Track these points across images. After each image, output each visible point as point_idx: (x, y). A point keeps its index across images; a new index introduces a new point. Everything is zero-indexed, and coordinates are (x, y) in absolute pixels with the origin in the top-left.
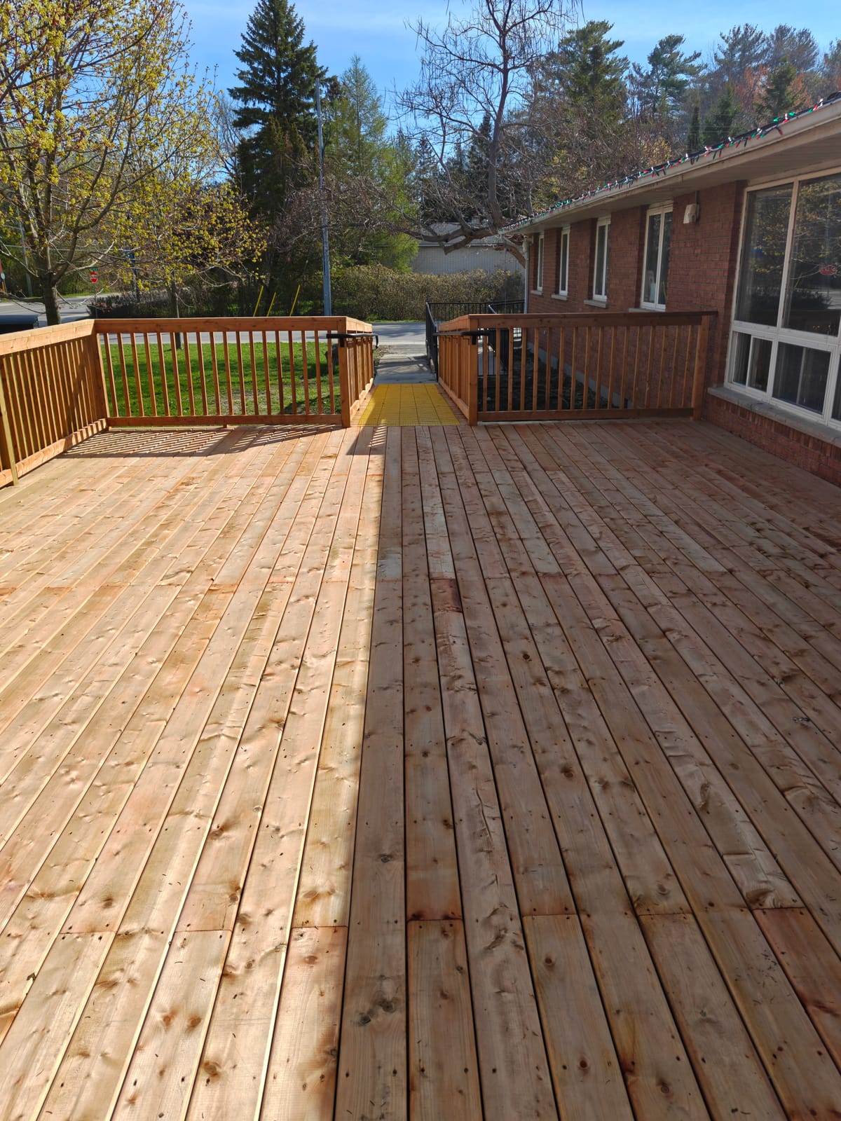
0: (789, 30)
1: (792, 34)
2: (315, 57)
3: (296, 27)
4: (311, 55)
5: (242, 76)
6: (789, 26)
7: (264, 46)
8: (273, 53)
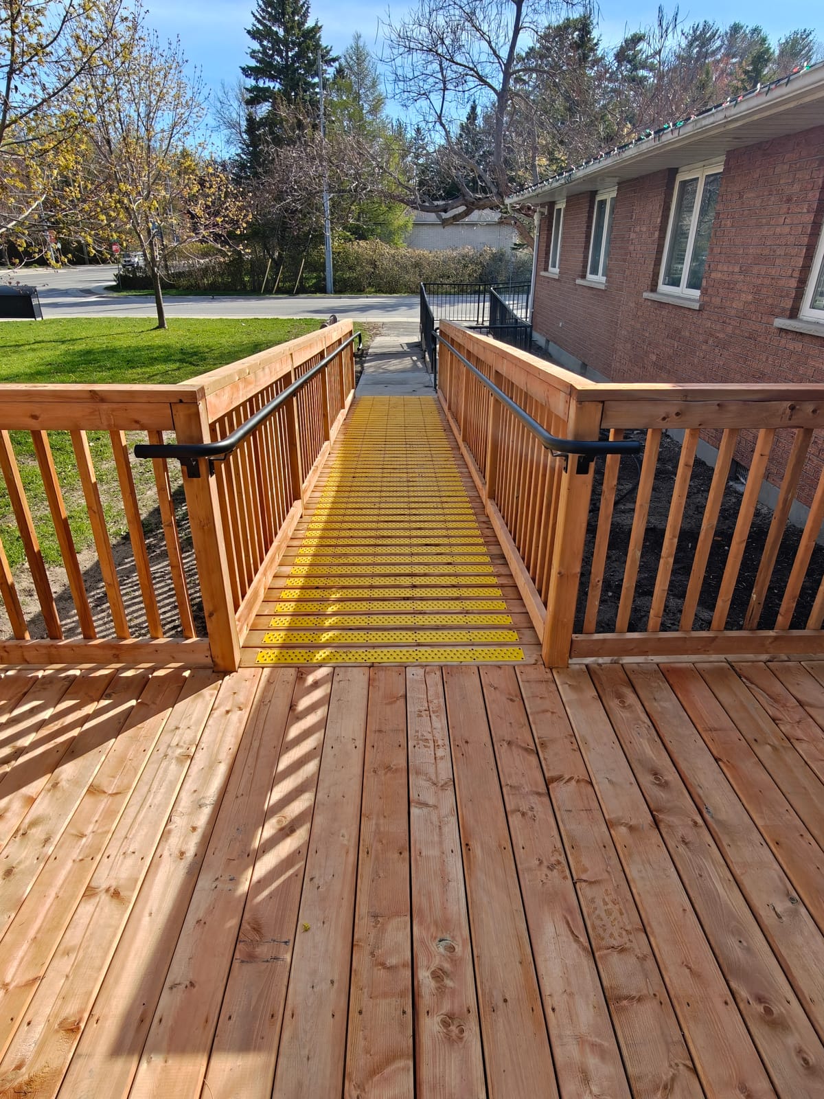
0: (742, 27)
1: (745, 31)
2: (320, 37)
3: (303, 6)
4: (316, 34)
5: (253, 54)
6: (742, 23)
7: (273, 25)
8: (281, 32)
